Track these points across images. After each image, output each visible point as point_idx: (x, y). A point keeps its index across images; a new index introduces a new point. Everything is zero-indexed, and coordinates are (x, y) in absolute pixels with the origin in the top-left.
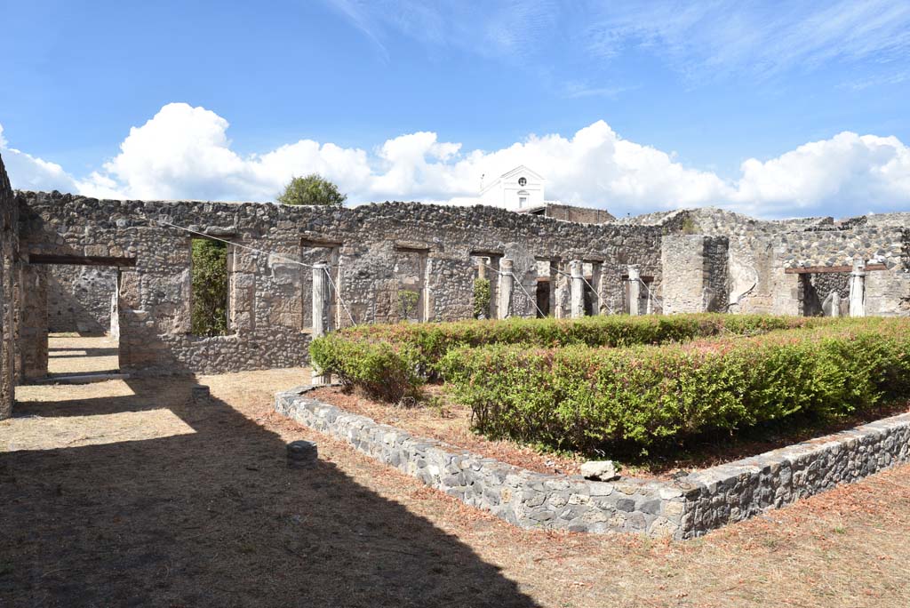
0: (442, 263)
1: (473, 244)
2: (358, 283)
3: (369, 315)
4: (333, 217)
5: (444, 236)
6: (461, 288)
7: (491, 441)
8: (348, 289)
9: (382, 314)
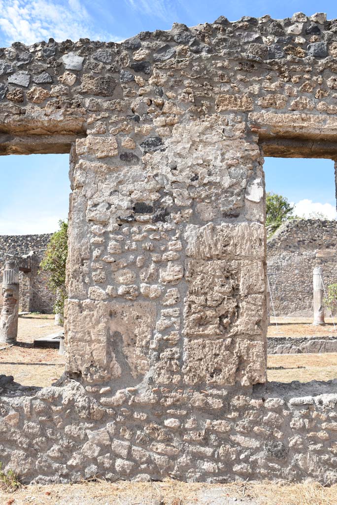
4: (61, 66)
8: (96, 253)
9: (210, 329)
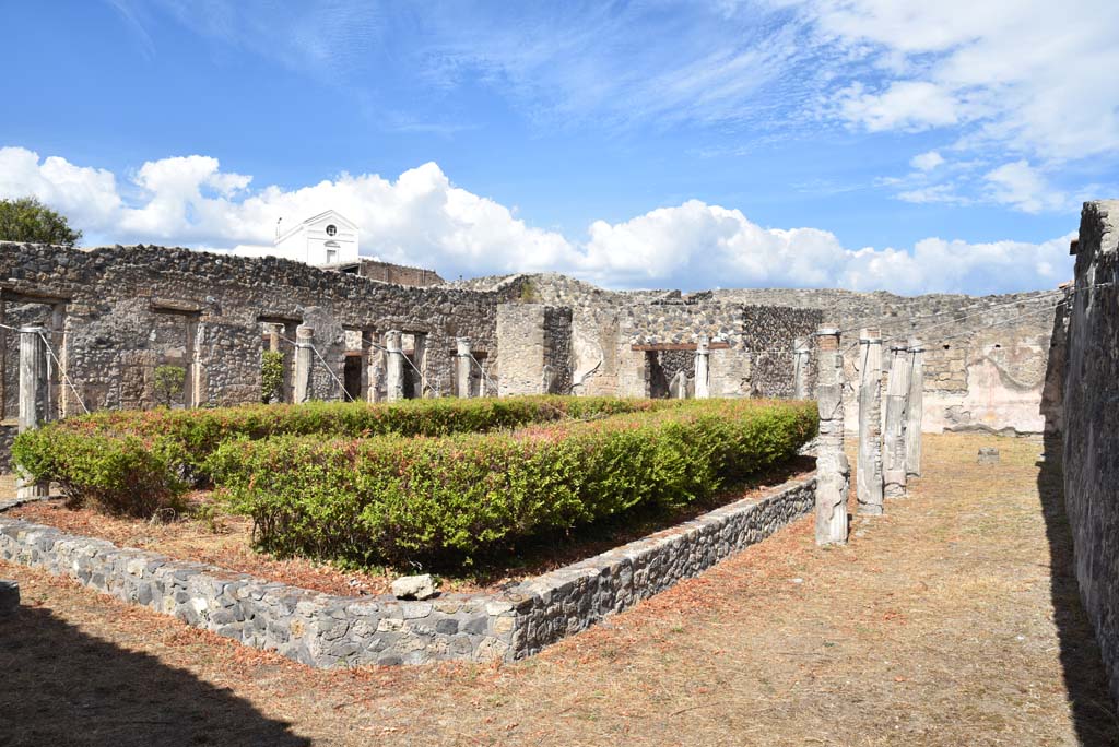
0: (219, 331)
1: (261, 306)
2: (95, 355)
3: (111, 398)
4: (56, 262)
5: (222, 294)
6: (244, 363)
7: (278, 560)
8: (79, 363)
9: (132, 397)
